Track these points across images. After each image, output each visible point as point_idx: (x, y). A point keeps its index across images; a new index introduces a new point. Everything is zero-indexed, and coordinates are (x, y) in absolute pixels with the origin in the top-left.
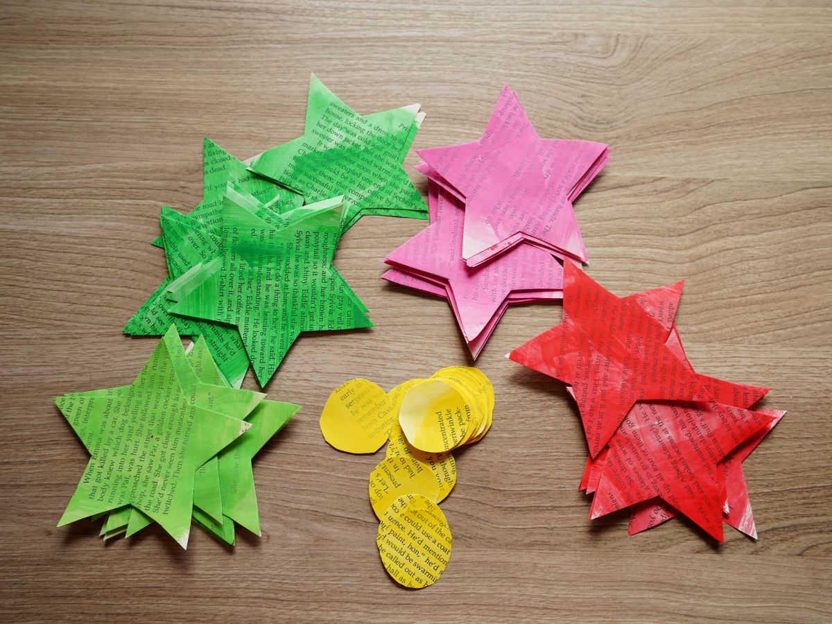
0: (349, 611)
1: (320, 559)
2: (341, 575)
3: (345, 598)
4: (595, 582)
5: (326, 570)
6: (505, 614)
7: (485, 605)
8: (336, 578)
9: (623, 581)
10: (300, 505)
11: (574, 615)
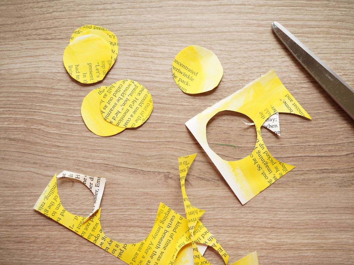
0: (133, 233)
1: (111, 197)
2: (126, 208)
3: (129, 223)
4: (308, 208)
5: (115, 205)
6: (244, 232)
7: (229, 226)
8: (122, 210)
9: (327, 208)
10: (95, 160)
11: (293, 232)
